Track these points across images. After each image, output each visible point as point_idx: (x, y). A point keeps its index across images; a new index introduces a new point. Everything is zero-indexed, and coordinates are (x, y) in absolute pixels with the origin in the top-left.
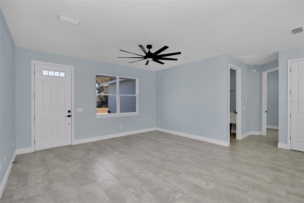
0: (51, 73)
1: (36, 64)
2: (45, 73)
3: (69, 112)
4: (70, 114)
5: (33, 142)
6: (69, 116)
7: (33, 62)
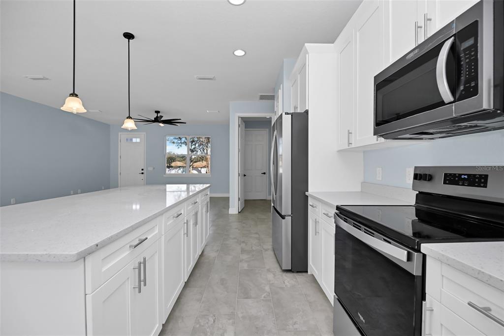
1: (121, 136)
3: (142, 170)
6: (142, 173)
7: (120, 133)
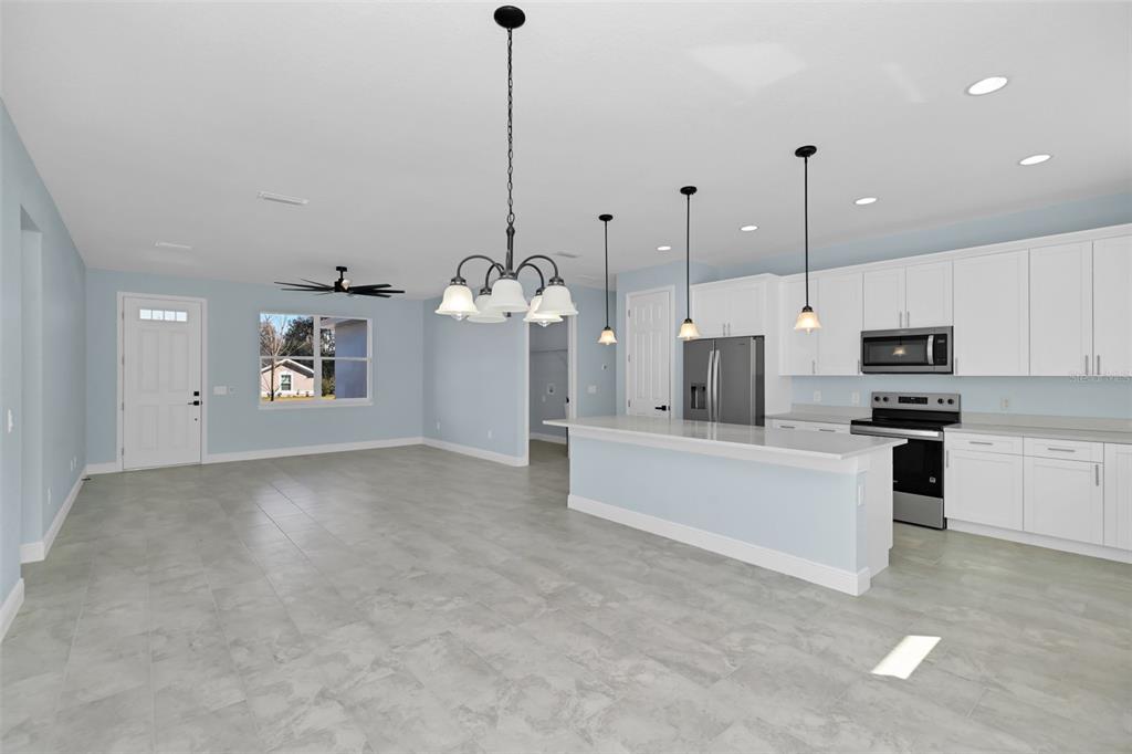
0: (158, 315)
1: (126, 300)
2: (145, 314)
3: (196, 394)
4: (197, 398)
5: (119, 451)
6: (196, 403)
7: (120, 294)
